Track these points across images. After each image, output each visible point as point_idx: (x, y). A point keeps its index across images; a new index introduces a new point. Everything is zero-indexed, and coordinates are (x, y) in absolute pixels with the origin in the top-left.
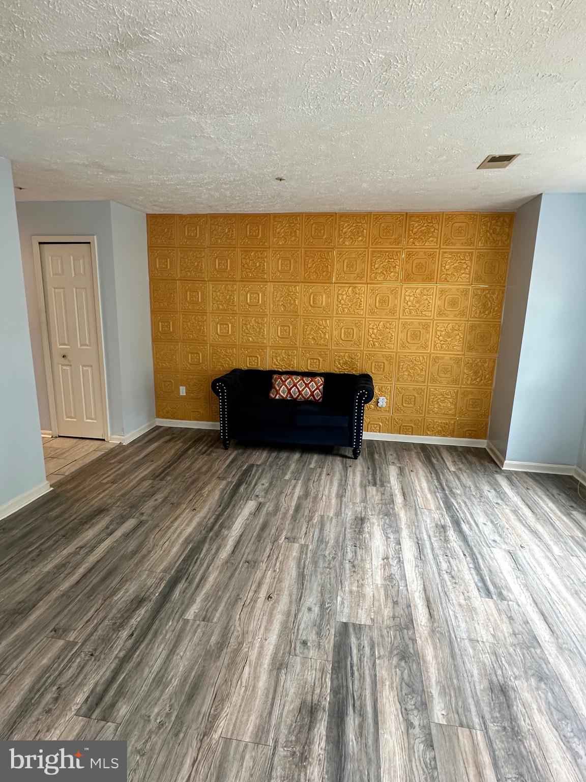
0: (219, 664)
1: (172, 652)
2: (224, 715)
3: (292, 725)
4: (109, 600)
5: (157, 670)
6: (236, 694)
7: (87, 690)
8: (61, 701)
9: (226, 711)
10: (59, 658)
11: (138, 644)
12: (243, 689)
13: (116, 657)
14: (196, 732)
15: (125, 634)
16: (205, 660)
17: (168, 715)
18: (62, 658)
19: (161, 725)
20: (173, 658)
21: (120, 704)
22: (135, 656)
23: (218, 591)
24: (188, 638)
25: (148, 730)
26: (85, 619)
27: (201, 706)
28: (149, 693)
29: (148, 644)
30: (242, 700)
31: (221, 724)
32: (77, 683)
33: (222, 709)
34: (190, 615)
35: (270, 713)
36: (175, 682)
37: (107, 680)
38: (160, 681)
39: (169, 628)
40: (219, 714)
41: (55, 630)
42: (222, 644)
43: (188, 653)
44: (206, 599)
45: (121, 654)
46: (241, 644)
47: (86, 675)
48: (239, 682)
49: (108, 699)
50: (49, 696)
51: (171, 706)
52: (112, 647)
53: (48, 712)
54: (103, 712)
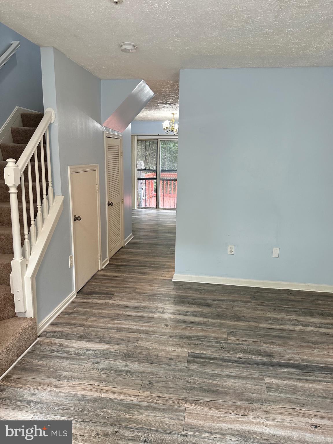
0: (234, 400)
1: (235, 377)
2: (198, 408)
4: (262, 343)
5: (220, 373)
6: (214, 412)
7: (202, 352)
8: (194, 346)
9: (202, 408)
10: (216, 338)
11: (235, 362)
12: (219, 415)
13: (224, 356)
14: (187, 396)
15: (241, 355)
16: (235, 393)
17: (195, 384)
18: (217, 339)
19: (189, 382)
20: (230, 378)
21: (197, 365)
22: (227, 363)
23: (301, 391)
24: (249, 383)
25: (185, 378)
26: (243, 339)
27: (202, 396)
28: (206, 374)
29: (237, 366)
30: (211, 416)
31: (194, 407)
32: (204, 348)
33: (203, 406)
34: (267, 380)
35: (205, 432)
36: (214, 383)
37: (209, 357)
38: (214, 376)
39: (255, 373)
40: (200, 405)
41: (232, 332)
42: (251, 400)
43: (237, 384)
44: (288, 386)
45: (225, 358)
46: (256, 410)
47: (209, 349)
48: (223, 413)
49: (199, 360)
50: (196, 342)
51: (200, 384)
52: (229, 353)
53: (189, 344)
54: (192, 360)
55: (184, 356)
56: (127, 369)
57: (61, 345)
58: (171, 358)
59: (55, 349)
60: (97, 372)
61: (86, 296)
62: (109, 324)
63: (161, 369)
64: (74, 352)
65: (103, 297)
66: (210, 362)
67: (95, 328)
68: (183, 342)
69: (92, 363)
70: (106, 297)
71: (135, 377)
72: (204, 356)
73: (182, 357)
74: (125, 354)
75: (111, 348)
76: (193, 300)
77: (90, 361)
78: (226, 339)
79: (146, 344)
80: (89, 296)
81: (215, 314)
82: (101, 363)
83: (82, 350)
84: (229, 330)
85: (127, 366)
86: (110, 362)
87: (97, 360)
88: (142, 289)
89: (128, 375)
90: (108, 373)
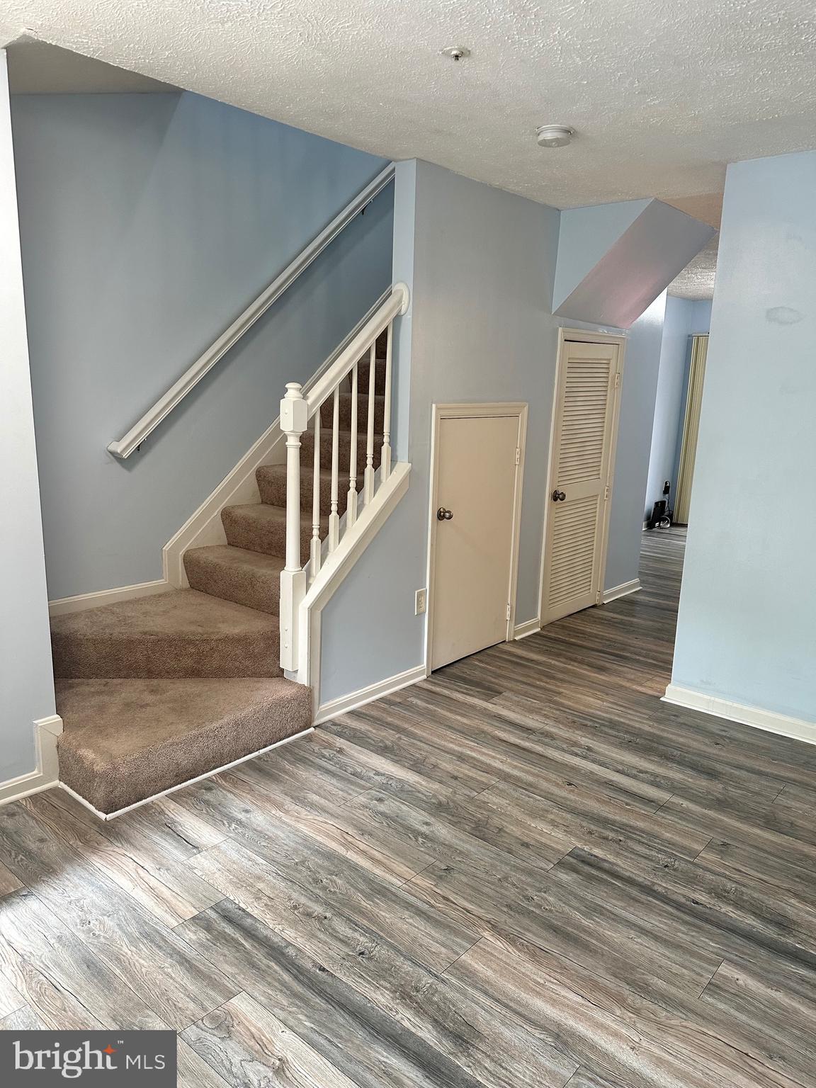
0: (601, 972)
1: (643, 931)
2: (509, 949)
3: (454, 1006)
4: (789, 894)
5: (615, 912)
6: (534, 970)
7: (611, 858)
8: (600, 840)
9: (515, 952)
10: (669, 844)
11: (675, 905)
12: (542, 982)
13: (654, 884)
14: (503, 920)
15: (702, 897)
16: (615, 959)
17: (539, 906)
18: (670, 846)
19: (529, 899)
20: (632, 929)
21: (575, 875)
22: (650, 899)
24: (671, 955)
25: (528, 888)
27: (534, 934)
28: (581, 899)
29: (671, 914)
30: (523, 974)
31: (499, 943)
32: (621, 851)
33: (520, 951)
34: (725, 970)
35: (486, 993)
36: (586, 922)
37: (617, 871)
38: (595, 910)
39: (709, 945)
40: (516, 947)
41: (724, 844)
42: (644, 989)
43: (636, 947)
45: (656, 888)
46: (637, 1012)
47: (631, 858)
48: (555, 981)
49: (587, 869)
50: (611, 835)
51: (551, 911)
52: (675, 883)
53: (590, 833)
54: (571, 864)
55: (560, 850)
56: (424, 829)
57: (341, 751)
58: (527, 843)
59: (328, 755)
60: (367, 815)
61: (446, 682)
62: (451, 742)
63: (489, 853)
64: (353, 768)
65: (478, 692)
66: (610, 882)
67: (421, 741)
68: (580, 825)
69: (370, 797)
70: (484, 694)
71: (428, 848)
72: (606, 865)
73: (553, 849)
74: (440, 804)
75: (421, 785)
76: (679, 752)
77: (368, 794)
78: (695, 854)
79: (496, 801)
80: (451, 683)
81: (713, 795)
82: (386, 802)
83: (370, 770)
84: (719, 839)
85: (427, 824)
86: (402, 806)
87: (381, 795)
88: (569, 699)
89: (417, 840)
90: (385, 824)
